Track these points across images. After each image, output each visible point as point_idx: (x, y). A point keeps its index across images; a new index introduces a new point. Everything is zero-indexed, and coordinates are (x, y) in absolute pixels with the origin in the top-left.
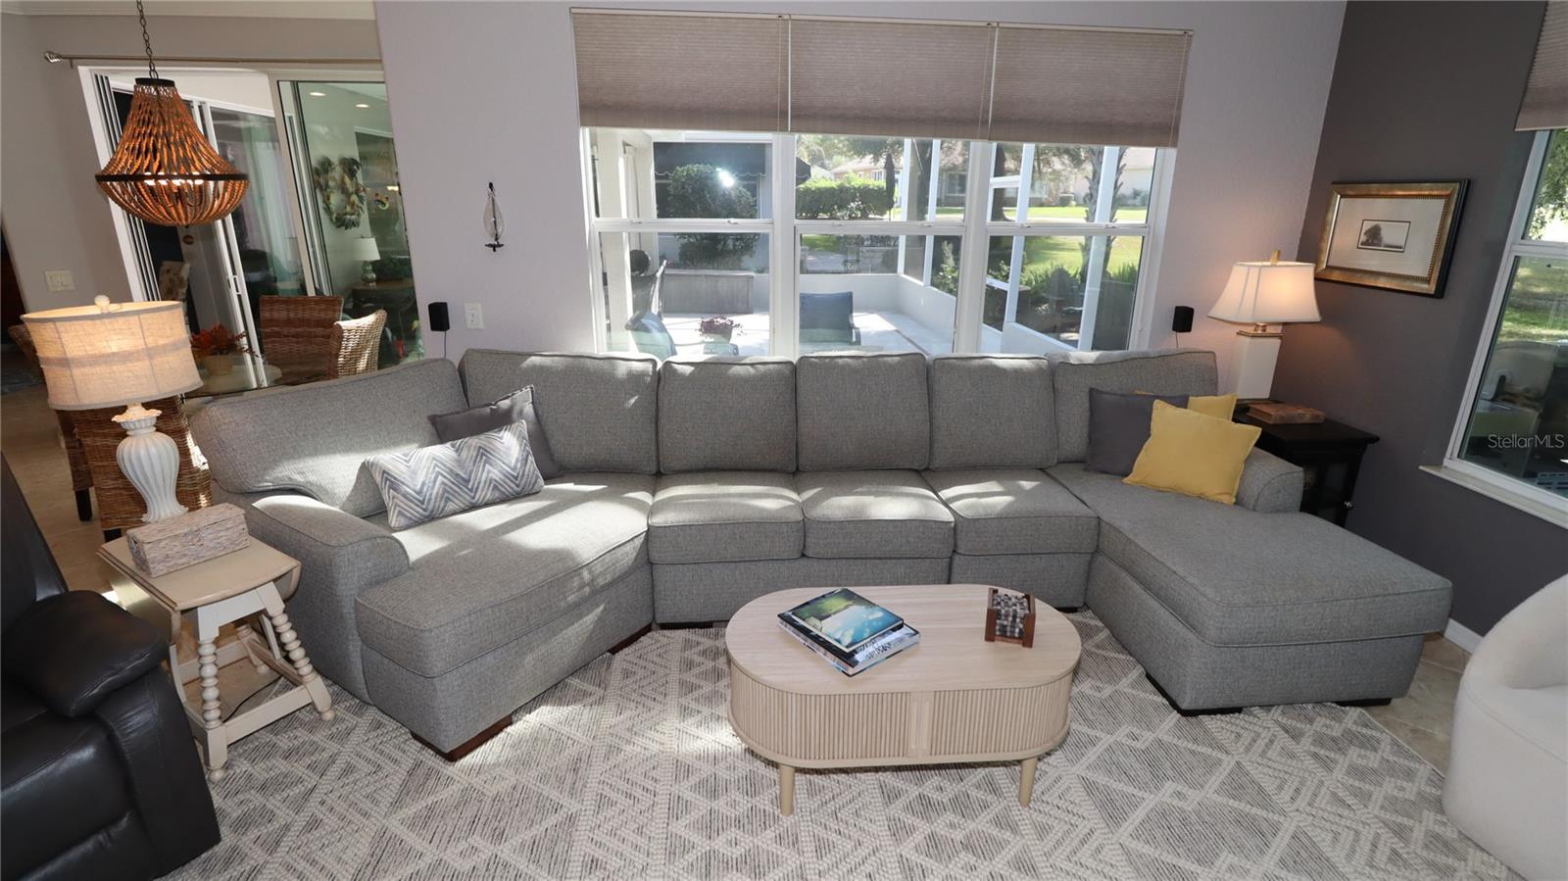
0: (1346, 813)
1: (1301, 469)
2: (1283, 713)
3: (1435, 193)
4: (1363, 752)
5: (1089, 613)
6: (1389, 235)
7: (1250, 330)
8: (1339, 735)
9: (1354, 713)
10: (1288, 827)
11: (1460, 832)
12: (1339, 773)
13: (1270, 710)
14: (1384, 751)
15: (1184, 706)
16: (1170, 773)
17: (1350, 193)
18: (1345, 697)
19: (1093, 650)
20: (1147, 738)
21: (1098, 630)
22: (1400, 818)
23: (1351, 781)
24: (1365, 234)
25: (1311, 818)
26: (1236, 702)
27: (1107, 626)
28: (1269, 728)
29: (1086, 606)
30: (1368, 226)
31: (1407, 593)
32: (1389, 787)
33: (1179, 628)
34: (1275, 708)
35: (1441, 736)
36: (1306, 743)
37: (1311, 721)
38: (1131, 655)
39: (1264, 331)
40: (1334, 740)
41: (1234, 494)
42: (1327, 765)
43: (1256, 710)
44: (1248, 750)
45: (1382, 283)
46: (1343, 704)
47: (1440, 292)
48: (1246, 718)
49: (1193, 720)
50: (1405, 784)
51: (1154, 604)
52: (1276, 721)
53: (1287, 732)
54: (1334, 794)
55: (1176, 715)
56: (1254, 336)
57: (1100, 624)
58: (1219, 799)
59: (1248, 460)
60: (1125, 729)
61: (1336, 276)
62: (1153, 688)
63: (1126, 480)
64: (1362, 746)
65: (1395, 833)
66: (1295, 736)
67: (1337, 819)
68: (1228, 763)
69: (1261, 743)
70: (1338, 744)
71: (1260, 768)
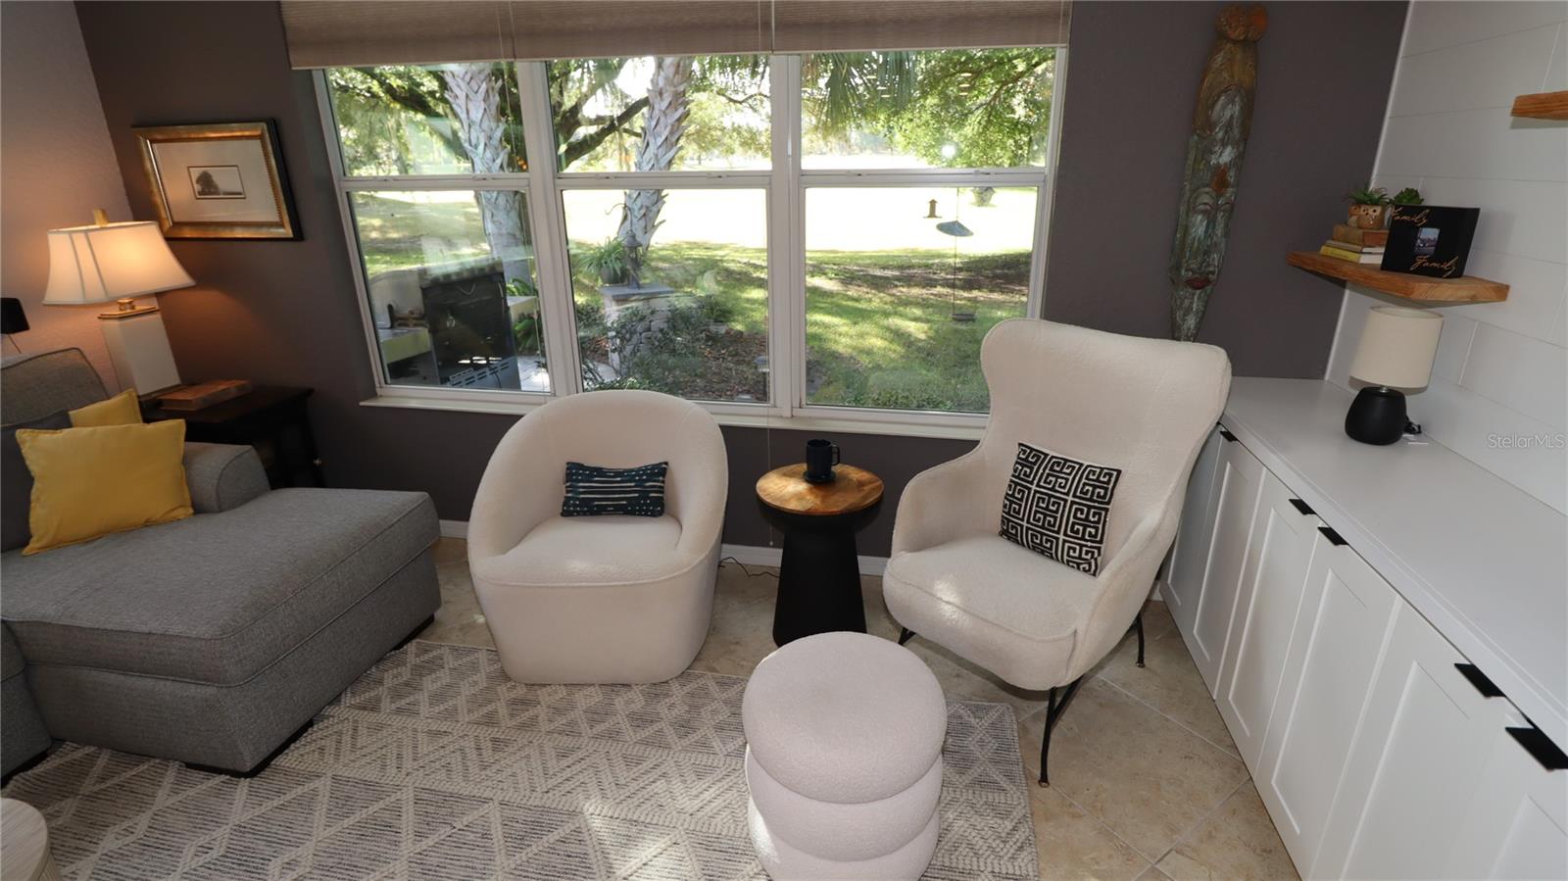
0: (445, 740)
1: (248, 447)
2: (353, 694)
3: (247, 133)
4: (433, 676)
5: (68, 746)
6: (223, 180)
7: (115, 311)
8: (409, 675)
9: (411, 647)
10: (407, 795)
11: (526, 684)
12: (424, 710)
13: (340, 701)
14: (448, 664)
15: (248, 767)
16: (268, 851)
17: (159, 137)
18: (397, 641)
19: (96, 788)
20: (221, 836)
21: (91, 759)
22: (485, 708)
23: (437, 709)
24: (198, 182)
25: (422, 770)
26: (302, 720)
27: (101, 746)
28: (347, 719)
29: (57, 741)
30: (196, 173)
31: (399, 520)
32: (466, 690)
33: (193, 690)
34: (343, 695)
35: (481, 620)
36: (387, 705)
37: (380, 682)
38: (154, 757)
39: (133, 308)
40: (407, 684)
41: (189, 502)
42: (411, 711)
43: (329, 711)
44: (337, 756)
45: (239, 233)
46: (399, 646)
47: (299, 235)
48: (321, 725)
49: (267, 772)
50: (475, 678)
51: (147, 683)
52: (352, 706)
53: (365, 709)
54: (430, 732)
55: (245, 783)
56: (122, 318)
57: (93, 749)
58: (332, 830)
59: (186, 461)
60: (189, 850)
61: (188, 233)
62: (202, 774)
63: (26, 550)
64: (432, 671)
65: (487, 724)
66: (373, 706)
67: (442, 752)
68: (323, 785)
69: (347, 739)
70: (411, 686)
71: (357, 764)
